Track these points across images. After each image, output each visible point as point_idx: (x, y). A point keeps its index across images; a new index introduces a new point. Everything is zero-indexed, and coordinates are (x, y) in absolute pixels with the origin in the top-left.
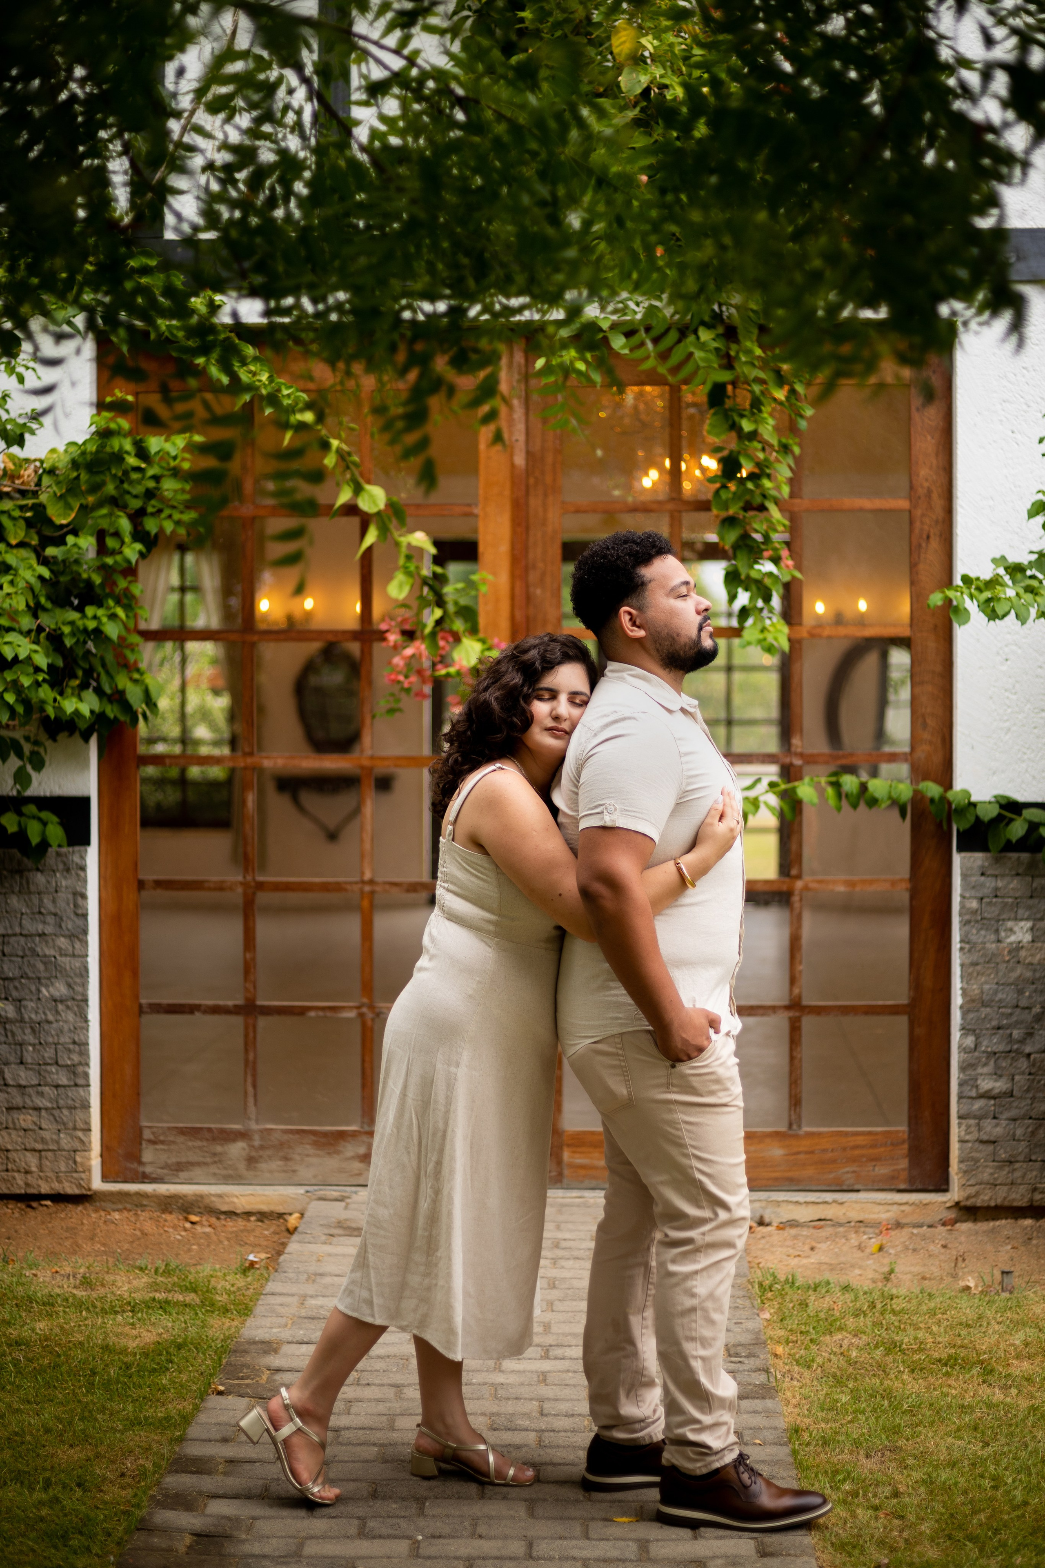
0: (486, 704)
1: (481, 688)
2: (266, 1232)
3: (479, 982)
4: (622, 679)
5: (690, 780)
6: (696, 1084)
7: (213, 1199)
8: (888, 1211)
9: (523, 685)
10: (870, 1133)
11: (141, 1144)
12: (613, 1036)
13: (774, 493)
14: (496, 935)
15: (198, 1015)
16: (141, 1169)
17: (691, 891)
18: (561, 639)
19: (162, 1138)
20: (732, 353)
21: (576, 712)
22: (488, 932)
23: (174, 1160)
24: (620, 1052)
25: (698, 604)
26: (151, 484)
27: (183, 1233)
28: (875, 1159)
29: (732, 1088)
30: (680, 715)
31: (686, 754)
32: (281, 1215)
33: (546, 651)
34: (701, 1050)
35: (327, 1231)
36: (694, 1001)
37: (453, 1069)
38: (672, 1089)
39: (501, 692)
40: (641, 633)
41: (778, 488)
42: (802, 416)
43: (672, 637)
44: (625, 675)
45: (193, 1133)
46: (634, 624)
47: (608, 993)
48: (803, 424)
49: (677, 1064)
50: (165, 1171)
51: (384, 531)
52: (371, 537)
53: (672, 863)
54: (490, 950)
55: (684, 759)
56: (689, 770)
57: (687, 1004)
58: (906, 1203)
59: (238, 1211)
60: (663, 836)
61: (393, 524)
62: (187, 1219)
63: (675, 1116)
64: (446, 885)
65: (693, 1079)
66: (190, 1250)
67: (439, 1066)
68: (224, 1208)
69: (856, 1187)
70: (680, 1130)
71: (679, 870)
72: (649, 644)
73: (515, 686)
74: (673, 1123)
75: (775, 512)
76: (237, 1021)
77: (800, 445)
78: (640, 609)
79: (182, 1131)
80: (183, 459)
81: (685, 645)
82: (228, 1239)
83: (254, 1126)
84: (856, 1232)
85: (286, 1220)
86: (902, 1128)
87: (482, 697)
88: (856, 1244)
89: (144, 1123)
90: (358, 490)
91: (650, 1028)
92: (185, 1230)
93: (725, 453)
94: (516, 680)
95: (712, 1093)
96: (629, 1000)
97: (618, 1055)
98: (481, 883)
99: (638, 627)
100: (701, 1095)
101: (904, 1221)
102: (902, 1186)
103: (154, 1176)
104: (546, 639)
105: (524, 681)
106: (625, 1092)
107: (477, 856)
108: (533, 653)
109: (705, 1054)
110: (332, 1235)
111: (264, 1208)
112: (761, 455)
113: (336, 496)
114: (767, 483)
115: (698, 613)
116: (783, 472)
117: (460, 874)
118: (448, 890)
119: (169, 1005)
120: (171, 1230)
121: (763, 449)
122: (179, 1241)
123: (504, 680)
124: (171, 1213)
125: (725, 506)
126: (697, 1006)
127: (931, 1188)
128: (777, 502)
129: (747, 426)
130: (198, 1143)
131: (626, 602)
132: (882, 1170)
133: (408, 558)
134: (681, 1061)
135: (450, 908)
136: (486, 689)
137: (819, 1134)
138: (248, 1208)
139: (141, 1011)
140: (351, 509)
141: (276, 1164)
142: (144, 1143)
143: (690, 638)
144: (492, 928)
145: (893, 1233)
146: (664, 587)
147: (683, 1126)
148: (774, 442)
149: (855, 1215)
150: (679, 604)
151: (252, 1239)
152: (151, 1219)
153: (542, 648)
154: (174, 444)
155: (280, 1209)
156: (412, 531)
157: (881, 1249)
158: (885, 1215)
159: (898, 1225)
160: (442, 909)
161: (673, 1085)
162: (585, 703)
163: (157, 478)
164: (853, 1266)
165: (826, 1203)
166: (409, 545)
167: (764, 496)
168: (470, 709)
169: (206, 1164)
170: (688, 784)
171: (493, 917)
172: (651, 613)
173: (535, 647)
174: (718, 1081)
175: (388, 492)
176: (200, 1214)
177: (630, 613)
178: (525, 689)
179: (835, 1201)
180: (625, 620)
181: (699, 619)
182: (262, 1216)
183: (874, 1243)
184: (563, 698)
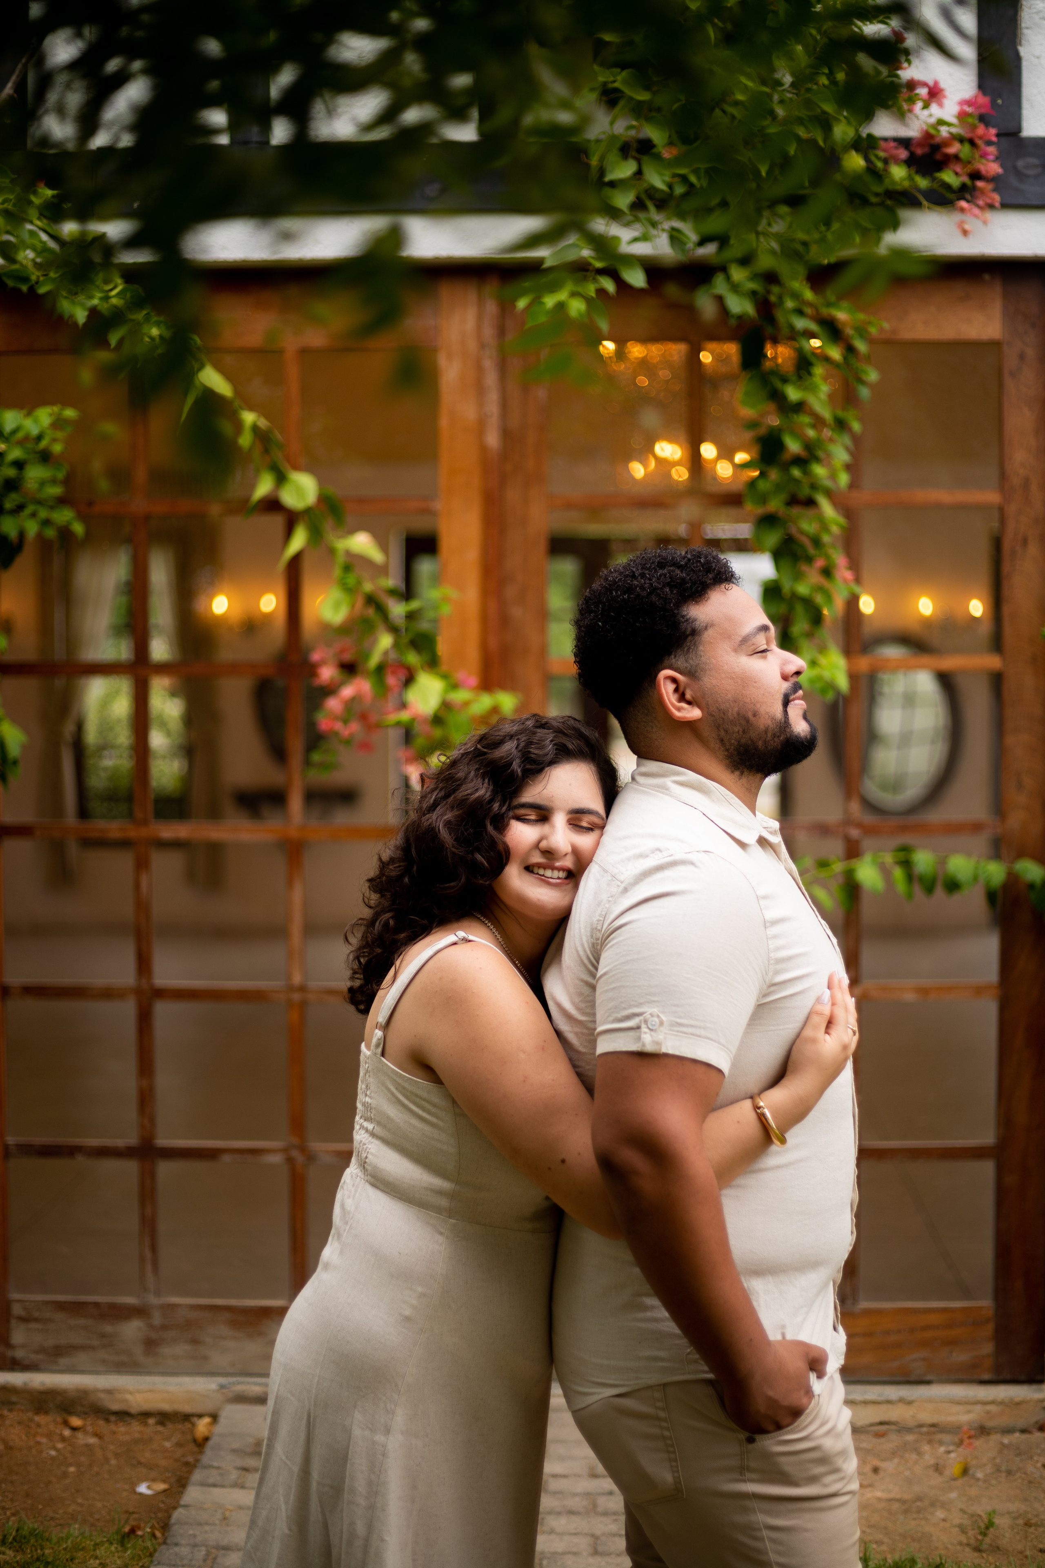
0: (432, 832)
1: (425, 806)
2: (167, 1444)
3: (422, 1295)
4: (664, 789)
5: (779, 967)
6: (788, 1468)
7: (102, 1395)
8: (969, 1412)
9: (491, 801)
10: (945, 1310)
11: (8, 1321)
12: (650, 1387)
13: (828, 483)
14: (450, 1213)
15: (80, 1159)
16: (10, 1353)
17: (776, 1147)
18: (555, 724)
19: (36, 1314)
20: (773, 298)
21: (585, 841)
22: (438, 1210)
23: (51, 1342)
24: (662, 1414)
25: (785, 662)
26: (11, 472)
27: (60, 1445)
28: (952, 1343)
29: (845, 1466)
30: (757, 850)
31: (775, 922)
32: (187, 1418)
33: (529, 743)
34: (796, 1413)
35: (240, 1462)
36: (783, 1327)
37: (379, 1438)
38: (748, 1475)
39: (456, 812)
40: (695, 713)
41: (833, 477)
42: (861, 381)
43: (745, 720)
44: (668, 782)
45: (75, 1308)
46: (682, 698)
47: (641, 1315)
48: (864, 393)
49: (758, 1437)
50: (41, 1357)
51: (316, 534)
52: (298, 541)
53: (748, 1104)
54: (441, 1239)
55: (772, 931)
56: (778, 949)
57: (773, 1335)
58: (993, 1402)
59: (133, 1411)
60: (734, 1065)
61: (328, 525)
62: (66, 1423)
63: (753, 1518)
64: (370, 1126)
65: (783, 1459)
66: (65, 1475)
67: (357, 1432)
68: (115, 1407)
69: (928, 1378)
70: (761, 1539)
71: (761, 1118)
72: (707, 731)
73: (479, 801)
74: (750, 1529)
75: (827, 509)
76: (131, 1167)
77: (861, 420)
78: (692, 674)
79: (61, 1306)
80: (54, 440)
81: (766, 731)
82: (117, 1455)
83: (153, 1300)
84: (930, 1442)
85: (193, 1425)
86: (985, 1303)
87: (426, 821)
88: (932, 1462)
89: (14, 1296)
90: (281, 479)
91: (711, 1376)
92: (63, 1439)
93: (762, 431)
94: (481, 792)
95: (813, 1480)
96: (672, 1327)
97: (658, 1418)
98: (427, 1129)
99: (689, 703)
100: (795, 1484)
101: (989, 1424)
102: (986, 1377)
103: (27, 1362)
104: (530, 723)
105: (494, 793)
106: (669, 1478)
107: (420, 1084)
108: (509, 747)
109: (803, 1420)
110: (246, 1470)
111: (166, 1407)
112: (811, 433)
113: (252, 487)
114: (819, 471)
115: (785, 678)
116: (840, 454)
117: (392, 1111)
118: (373, 1134)
119: (44, 1146)
120: (44, 1440)
121: (814, 426)
122: (53, 1459)
123: (460, 794)
124: (46, 1413)
125: (763, 499)
126: (789, 1337)
127: (1023, 1378)
128: (829, 494)
129: (793, 394)
130: (82, 1322)
131: (666, 662)
132: (961, 1356)
133: (347, 568)
134: (764, 1431)
135: (375, 1167)
136: (433, 808)
137: (880, 1312)
138: (146, 1407)
139: (7, 1153)
140: (272, 505)
141: (182, 1349)
142: (13, 1322)
143: (773, 719)
144: (444, 1202)
145: (978, 1443)
146: (729, 637)
147: (765, 1533)
148: (826, 414)
149: (926, 1417)
150: (755, 665)
151: (148, 1455)
152: (19, 1423)
153: (523, 738)
154: (36, 421)
155: (187, 1408)
156: (352, 531)
157: (965, 1471)
158: (965, 1417)
159: (983, 1431)
160: (363, 1165)
161: (749, 1469)
162: (599, 827)
163: (19, 465)
164: (933, 1504)
165: (889, 1402)
166: (348, 553)
167: (814, 487)
168: (407, 840)
169: (92, 1348)
170: (777, 972)
171: (446, 1185)
172: (709, 681)
173: (511, 737)
174: (824, 1460)
175: (321, 481)
176: (83, 1415)
177: (674, 680)
178: (496, 806)
179: (902, 1400)
180: (667, 690)
181: (786, 686)
182: (164, 1418)
183: (954, 1460)
184: (560, 820)
